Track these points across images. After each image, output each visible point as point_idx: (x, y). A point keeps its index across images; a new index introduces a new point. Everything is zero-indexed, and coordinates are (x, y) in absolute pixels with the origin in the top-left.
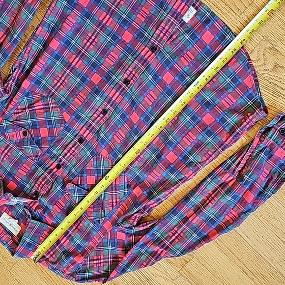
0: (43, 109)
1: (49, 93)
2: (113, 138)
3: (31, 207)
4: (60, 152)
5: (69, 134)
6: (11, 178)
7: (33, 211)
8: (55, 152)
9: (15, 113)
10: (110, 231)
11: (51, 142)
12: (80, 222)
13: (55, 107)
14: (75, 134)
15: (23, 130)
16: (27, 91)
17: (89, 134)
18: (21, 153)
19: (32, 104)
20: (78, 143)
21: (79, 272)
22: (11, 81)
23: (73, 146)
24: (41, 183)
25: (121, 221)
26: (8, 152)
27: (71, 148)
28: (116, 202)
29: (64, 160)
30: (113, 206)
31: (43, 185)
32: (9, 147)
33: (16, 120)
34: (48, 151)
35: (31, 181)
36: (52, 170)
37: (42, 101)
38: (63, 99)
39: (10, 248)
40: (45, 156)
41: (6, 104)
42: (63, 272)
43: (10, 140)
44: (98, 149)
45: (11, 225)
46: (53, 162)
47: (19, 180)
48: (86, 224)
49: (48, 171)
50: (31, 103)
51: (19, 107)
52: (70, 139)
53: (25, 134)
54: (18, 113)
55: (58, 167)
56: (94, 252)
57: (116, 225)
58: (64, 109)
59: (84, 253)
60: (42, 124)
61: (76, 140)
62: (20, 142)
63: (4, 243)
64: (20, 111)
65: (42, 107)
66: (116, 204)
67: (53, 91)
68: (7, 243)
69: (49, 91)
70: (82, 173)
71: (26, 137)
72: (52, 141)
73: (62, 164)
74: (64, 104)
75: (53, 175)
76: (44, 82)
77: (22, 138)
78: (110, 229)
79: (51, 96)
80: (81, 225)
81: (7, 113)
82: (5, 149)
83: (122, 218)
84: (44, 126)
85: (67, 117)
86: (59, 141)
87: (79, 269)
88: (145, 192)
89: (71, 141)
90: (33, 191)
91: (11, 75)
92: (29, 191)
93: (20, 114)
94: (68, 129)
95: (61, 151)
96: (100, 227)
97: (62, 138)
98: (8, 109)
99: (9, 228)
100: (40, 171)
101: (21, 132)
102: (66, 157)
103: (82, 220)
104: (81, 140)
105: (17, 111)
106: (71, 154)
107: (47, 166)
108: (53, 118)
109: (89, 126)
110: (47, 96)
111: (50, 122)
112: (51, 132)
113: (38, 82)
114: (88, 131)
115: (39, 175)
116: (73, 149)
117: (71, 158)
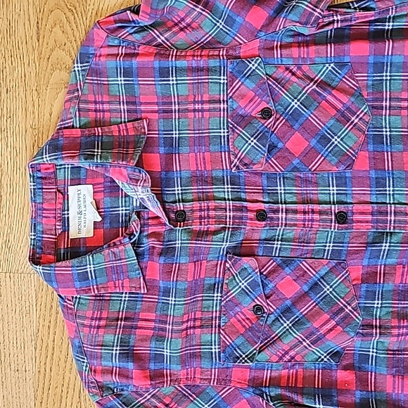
0: (338, 110)
1: (376, 100)
2: (394, 267)
3: (149, 225)
4: (290, 198)
5: (333, 190)
6: (162, 150)
7: (145, 233)
8: (280, 189)
9: (287, 69)
10: (236, 388)
11: (292, 171)
12: (201, 327)
13: (360, 130)
14: (343, 198)
15: (271, 105)
16: (347, 59)
17: (367, 222)
18: (224, 133)
19: (329, 85)
20: (333, 217)
21: (118, 396)
22: (339, 17)
23: (320, 213)
24: (208, 209)
25: (272, 394)
26: (209, 110)
27: (313, 212)
28: (293, 358)
29: (282, 215)
30: (281, 358)
31: (209, 217)
32: (217, 106)
33: (276, 80)
34: (272, 178)
35: (194, 189)
36: (248, 210)
37: (353, 99)
38: (386, 132)
39: (39, 244)
40: (256, 179)
41: (291, 40)
42: (91, 369)
43: (231, 97)
44: (354, 256)
45: (80, 213)
46: (262, 199)
47: (176, 167)
48: (206, 337)
49: (238, 204)
50: (330, 82)
51: (305, 68)
52: (326, 198)
53: (266, 113)
54: (294, 74)
55: (261, 216)
56: (173, 389)
57: (258, 392)
58: (371, 147)
59: (157, 377)
60: (308, 129)
61: (335, 208)
62: (241, 116)
63: (39, 228)
64: (298, 73)
65: (340, 106)
66: (290, 361)
67: (384, 104)
68: (43, 232)
69: (379, 96)
70: (287, 262)
71: (263, 121)
72: (295, 169)
73: (272, 219)
74: (379, 139)
75: (241, 218)
76: (386, 75)
77: (253, 114)
78: (239, 386)
79: (373, 107)
80: (198, 331)
81: (277, 53)
82: (209, 102)
83: (279, 391)
84: (306, 135)
85: (363, 164)
86: (307, 181)
87: (122, 390)
88: (358, 393)
89: (326, 203)
90: (180, 206)
91: (350, 8)
92: (171, 200)
93: (293, 78)
94: (341, 181)
95: (294, 199)
96: (225, 366)
97: (316, 184)
98: (285, 52)
99: (73, 214)
100: (225, 191)
101: (264, 105)
102: (290, 216)
103: (207, 327)
104: (342, 218)
105: (295, 70)
106: (304, 220)
107: (243, 196)
108: (336, 140)
109: (380, 213)
110: (367, 100)
111: (325, 140)
112: (309, 155)
113: (379, 67)
114: (369, 217)
115: (215, 194)
116: (316, 217)
117: (295, 225)
